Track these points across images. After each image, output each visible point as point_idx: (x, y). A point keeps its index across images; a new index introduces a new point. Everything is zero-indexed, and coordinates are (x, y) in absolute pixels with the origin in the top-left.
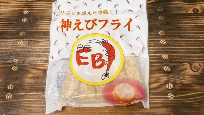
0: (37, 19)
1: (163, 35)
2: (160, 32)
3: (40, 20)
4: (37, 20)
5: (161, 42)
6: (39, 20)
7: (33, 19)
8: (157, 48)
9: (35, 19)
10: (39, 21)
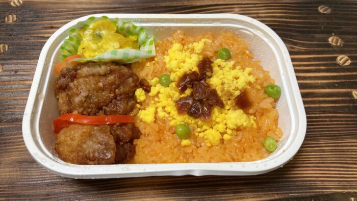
0: (42, 17)
1: (339, 44)
2: (330, 40)
3: (49, 18)
4: (40, 19)
5: (340, 60)
6: (47, 18)
7: (31, 17)
8: (335, 74)
9: (38, 17)
10: (46, 21)
